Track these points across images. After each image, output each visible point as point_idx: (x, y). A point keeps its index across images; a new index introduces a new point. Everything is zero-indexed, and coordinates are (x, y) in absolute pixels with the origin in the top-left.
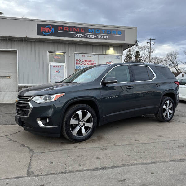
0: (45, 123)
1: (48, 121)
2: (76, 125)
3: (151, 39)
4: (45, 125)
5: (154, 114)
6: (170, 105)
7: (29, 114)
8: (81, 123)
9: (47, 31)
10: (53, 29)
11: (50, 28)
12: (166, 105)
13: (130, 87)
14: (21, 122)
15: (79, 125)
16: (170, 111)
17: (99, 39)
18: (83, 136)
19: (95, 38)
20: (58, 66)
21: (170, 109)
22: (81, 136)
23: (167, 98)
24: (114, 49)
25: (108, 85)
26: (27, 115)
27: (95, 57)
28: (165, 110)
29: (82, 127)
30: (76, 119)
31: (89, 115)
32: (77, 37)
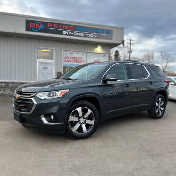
0: (49, 120)
1: (52, 118)
2: (76, 122)
3: (130, 40)
4: (49, 122)
5: (146, 111)
6: (161, 102)
7: (32, 110)
8: (82, 120)
9: (36, 28)
10: (42, 26)
11: (40, 25)
12: (158, 103)
13: (127, 85)
14: (22, 119)
15: (79, 122)
16: (162, 108)
17: (88, 37)
18: (84, 133)
19: (84, 36)
20: (47, 63)
21: (162, 106)
22: (82, 134)
23: (160, 95)
24: (102, 48)
25: (109, 82)
26: (30, 111)
27: (83, 54)
28: (157, 107)
29: (82, 124)
30: (76, 116)
31: (90, 111)
32: (66, 34)
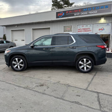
11: (62, 13)
17: (90, 14)
19: (88, 14)
27: (90, 26)
